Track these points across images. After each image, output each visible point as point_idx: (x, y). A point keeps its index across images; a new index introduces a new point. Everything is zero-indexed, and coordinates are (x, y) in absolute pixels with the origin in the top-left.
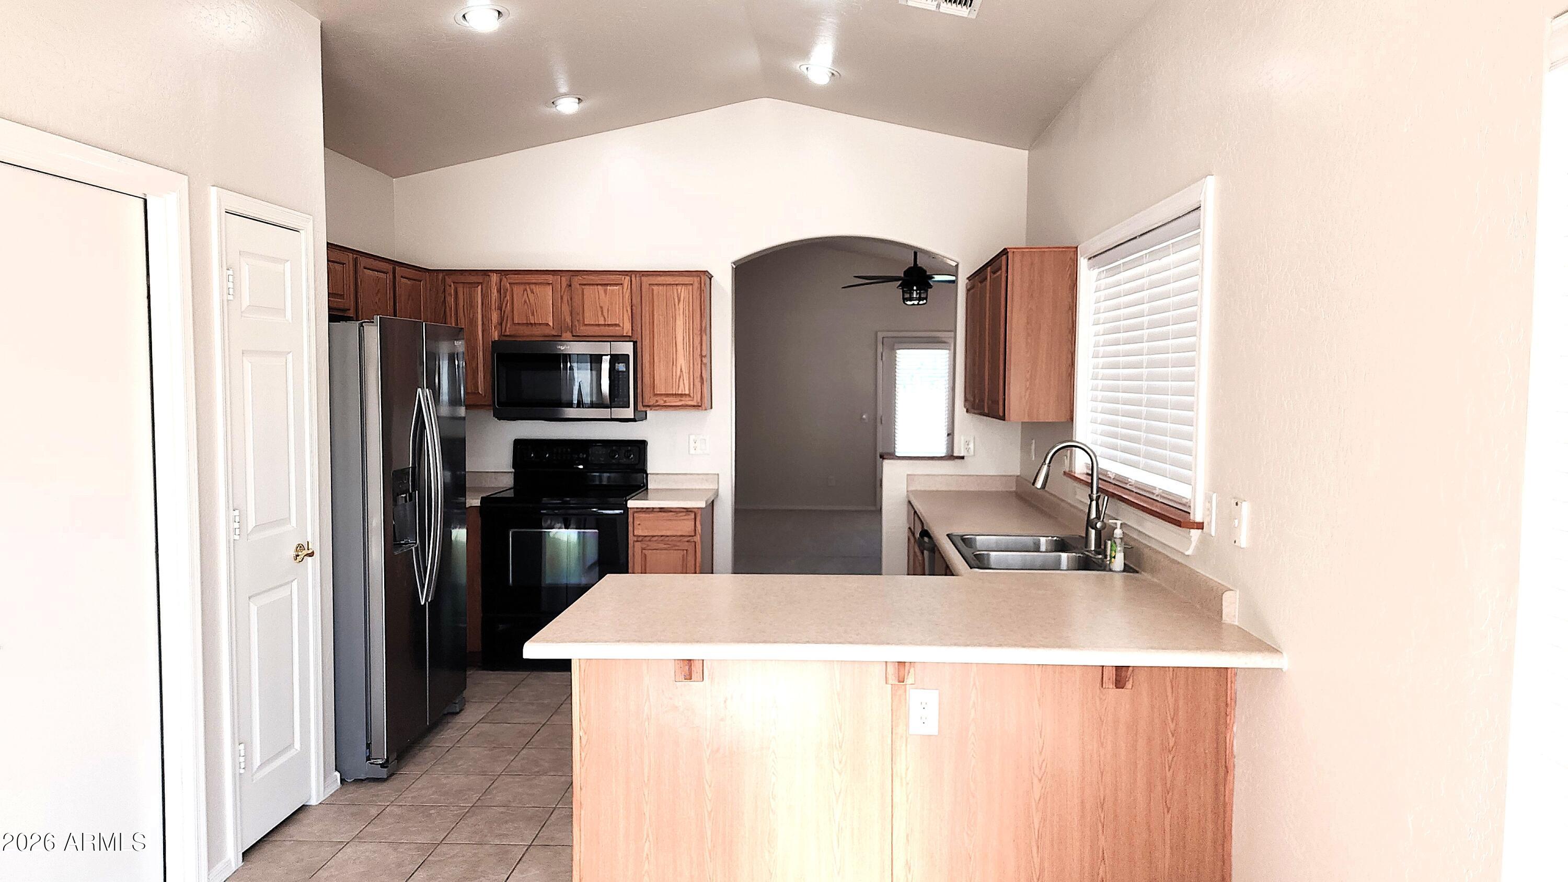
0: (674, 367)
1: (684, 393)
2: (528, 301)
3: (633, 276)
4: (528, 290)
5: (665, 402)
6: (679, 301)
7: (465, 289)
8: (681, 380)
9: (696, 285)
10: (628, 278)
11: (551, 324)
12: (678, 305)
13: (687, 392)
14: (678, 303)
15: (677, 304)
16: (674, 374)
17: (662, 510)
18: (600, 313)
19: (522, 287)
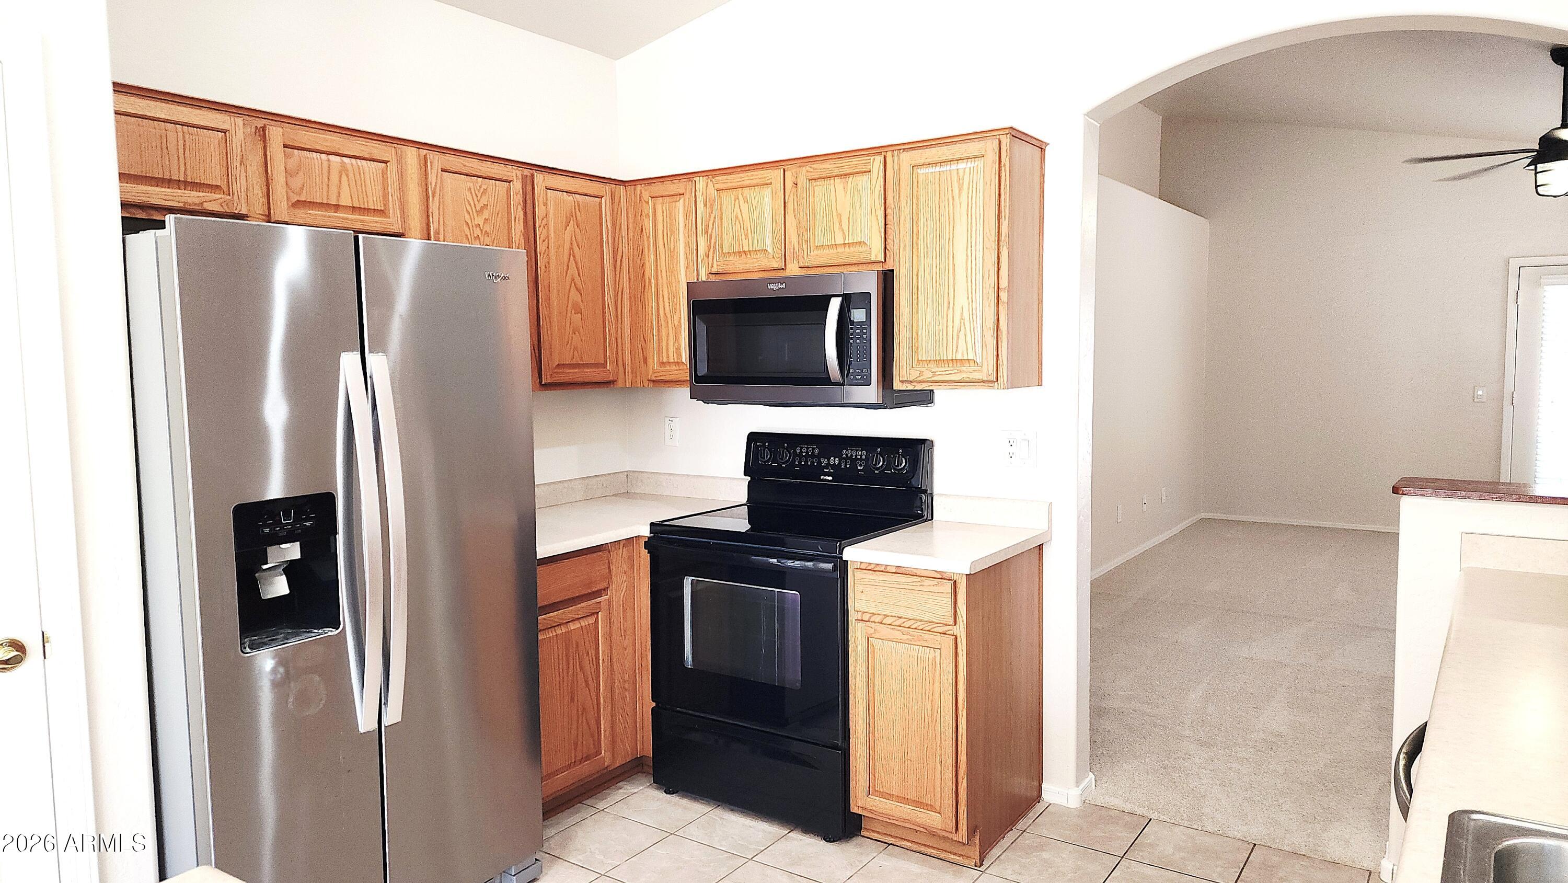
0: (951, 310)
1: (966, 358)
2: (740, 216)
3: (889, 155)
4: (740, 197)
5: (934, 374)
6: (960, 190)
7: (665, 205)
8: (962, 335)
9: (992, 157)
10: (879, 159)
11: (770, 250)
12: (959, 197)
13: (971, 357)
14: (960, 195)
15: (956, 198)
16: (950, 324)
17: (900, 571)
18: (837, 226)
19: (733, 194)
